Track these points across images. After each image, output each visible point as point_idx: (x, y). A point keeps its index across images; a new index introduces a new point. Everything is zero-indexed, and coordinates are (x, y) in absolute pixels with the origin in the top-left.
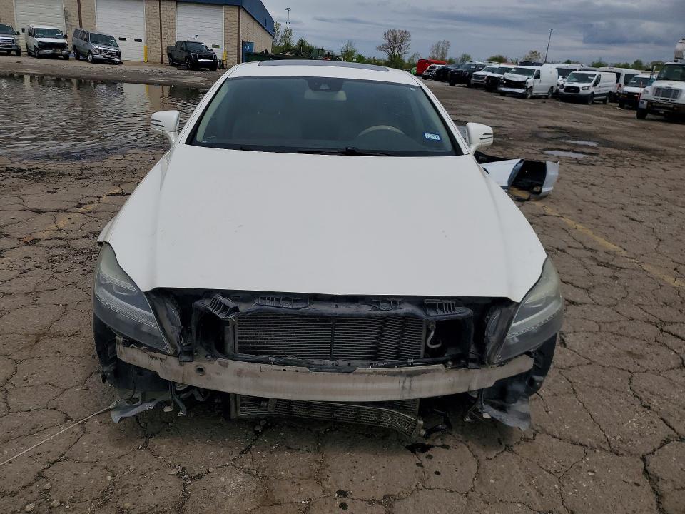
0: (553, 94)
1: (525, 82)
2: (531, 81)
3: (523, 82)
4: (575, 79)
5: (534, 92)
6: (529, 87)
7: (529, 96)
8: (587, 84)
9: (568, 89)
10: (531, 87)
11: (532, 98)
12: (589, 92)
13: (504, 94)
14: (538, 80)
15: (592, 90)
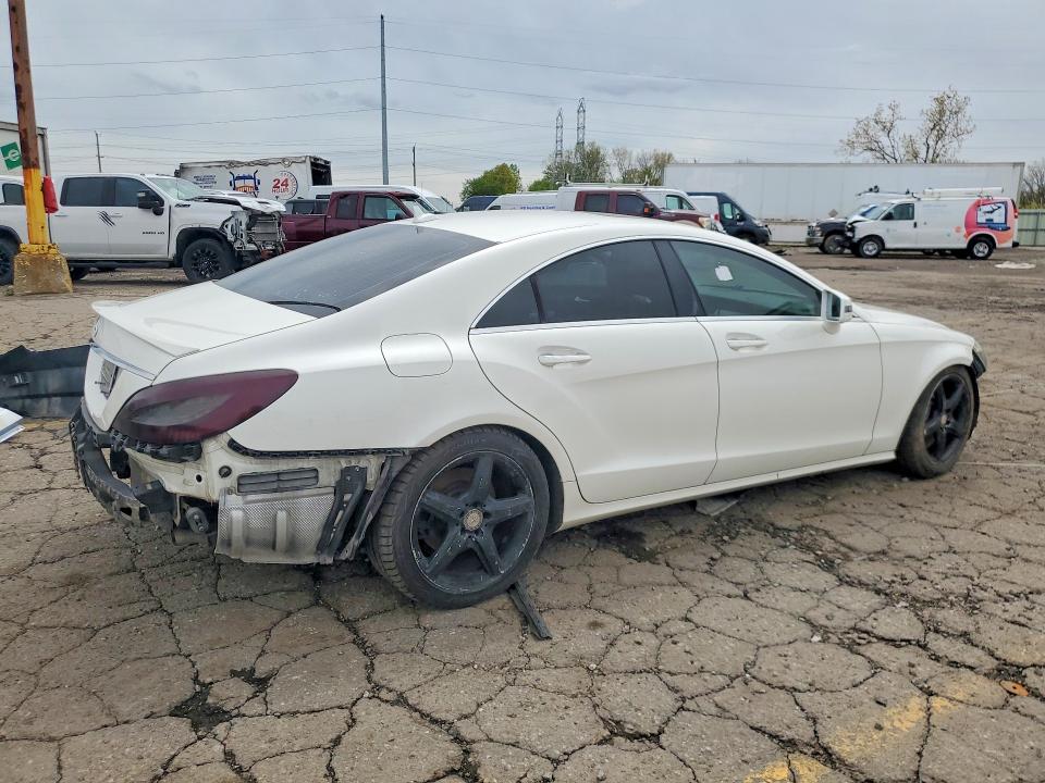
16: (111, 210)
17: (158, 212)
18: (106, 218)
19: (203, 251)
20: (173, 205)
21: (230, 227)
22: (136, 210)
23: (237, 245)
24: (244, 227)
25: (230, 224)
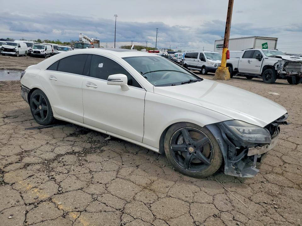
0: (27, 54)
1: (14, 49)
2: (17, 49)
3: (13, 49)
4: (36, 48)
5: (19, 53)
6: (17, 51)
7: (18, 55)
8: (42, 50)
9: (35, 52)
10: (18, 51)
11: (19, 56)
12: (44, 53)
13: (4, 55)
14: (20, 48)
15: (45, 52)
16: (250, 59)
17: (260, 60)
18: (249, 62)
19: (268, 72)
20: (264, 58)
21: (277, 65)
22: (255, 59)
23: (278, 72)
24: (283, 65)
25: (277, 64)
